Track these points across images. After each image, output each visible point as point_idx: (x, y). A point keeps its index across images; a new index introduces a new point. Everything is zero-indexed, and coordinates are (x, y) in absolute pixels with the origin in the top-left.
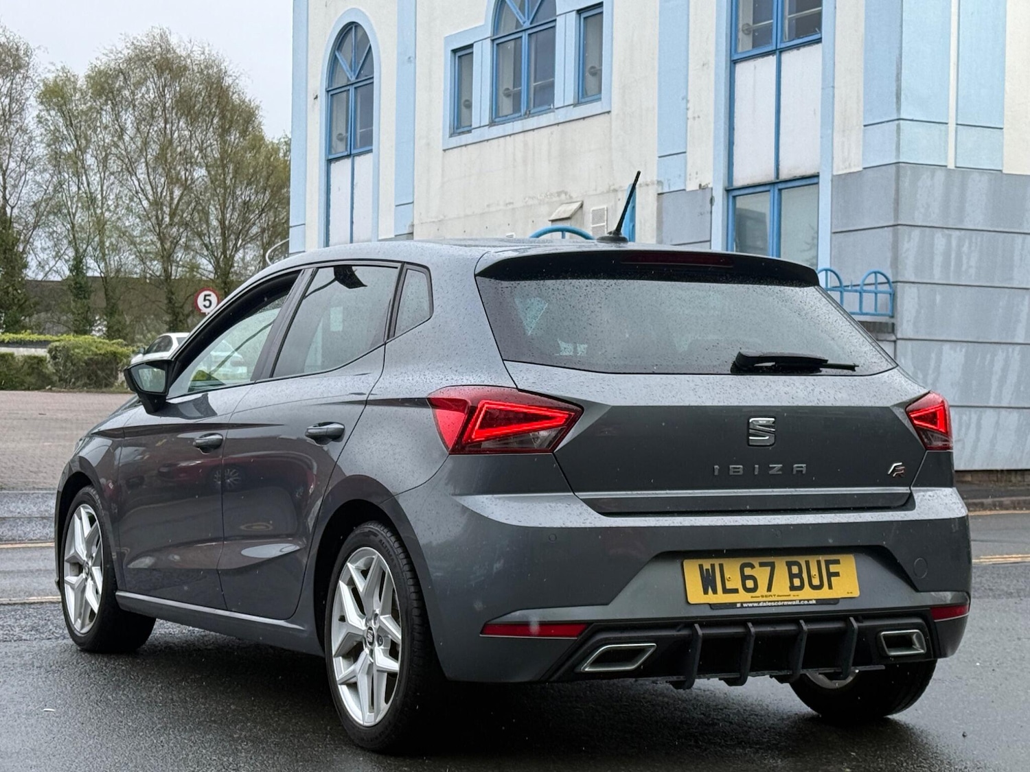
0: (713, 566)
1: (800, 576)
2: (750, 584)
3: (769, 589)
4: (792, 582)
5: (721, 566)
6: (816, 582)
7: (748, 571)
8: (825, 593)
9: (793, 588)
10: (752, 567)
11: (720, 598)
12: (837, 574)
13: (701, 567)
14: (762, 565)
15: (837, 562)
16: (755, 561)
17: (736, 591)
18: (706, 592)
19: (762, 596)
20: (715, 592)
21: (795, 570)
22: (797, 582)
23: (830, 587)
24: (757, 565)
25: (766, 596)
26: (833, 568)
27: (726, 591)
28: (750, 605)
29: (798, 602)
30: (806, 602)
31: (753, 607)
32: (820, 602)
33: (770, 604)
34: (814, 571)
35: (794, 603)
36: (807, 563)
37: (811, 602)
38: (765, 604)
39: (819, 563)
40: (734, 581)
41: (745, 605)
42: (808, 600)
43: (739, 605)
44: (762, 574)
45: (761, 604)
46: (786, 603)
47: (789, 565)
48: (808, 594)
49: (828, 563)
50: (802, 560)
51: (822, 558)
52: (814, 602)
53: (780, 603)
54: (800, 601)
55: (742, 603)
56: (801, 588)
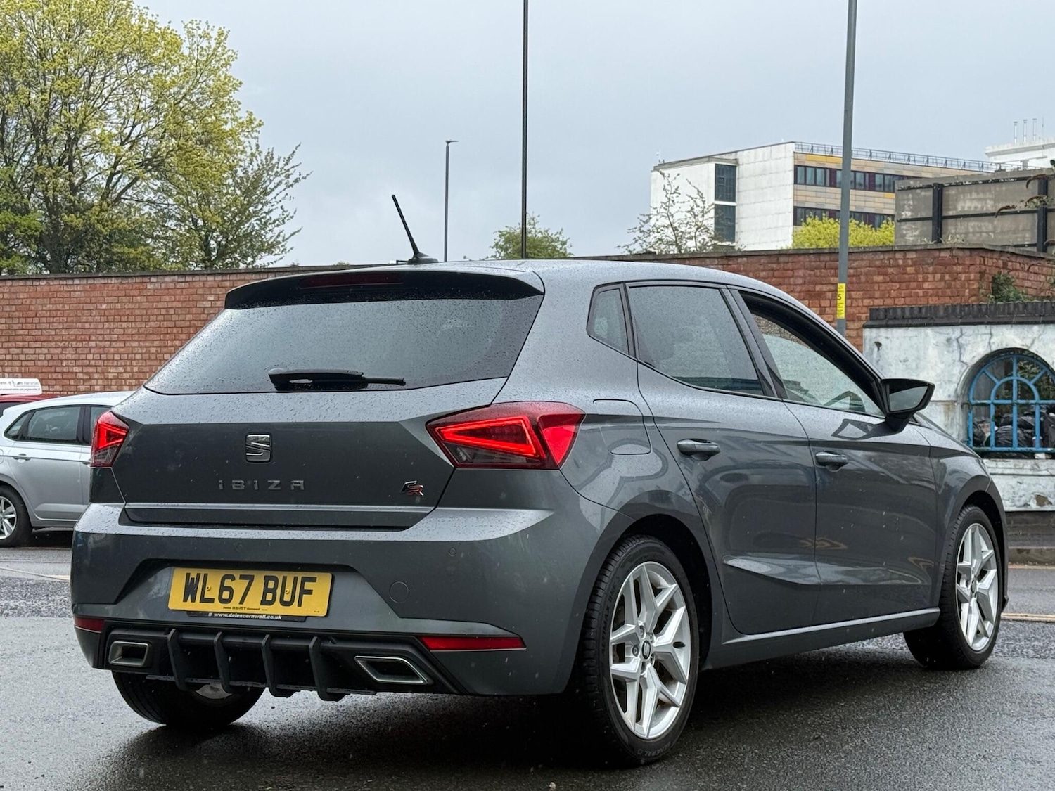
0: (198, 575)
1: (273, 591)
2: (226, 595)
3: (242, 602)
4: (264, 596)
5: (206, 576)
6: (287, 598)
7: (228, 583)
8: (293, 610)
9: (264, 602)
10: (233, 578)
11: (198, 606)
12: (310, 592)
13: (188, 575)
14: (242, 577)
15: (314, 580)
16: (237, 574)
17: (211, 601)
18: (185, 600)
19: (234, 608)
20: (193, 600)
21: (271, 584)
22: (269, 597)
23: (300, 604)
24: (237, 577)
25: (237, 608)
26: (308, 586)
27: (203, 600)
28: (220, 615)
29: (264, 617)
30: (272, 617)
31: (223, 617)
32: (286, 618)
33: (238, 616)
34: (289, 588)
35: (261, 617)
36: (285, 579)
37: (276, 618)
38: (234, 616)
39: (296, 579)
40: (212, 592)
41: (216, 615)
42: (274, 616)
43: (210, 615)
44: (239, 586)
45: (230, 615)
46: (253, 616)
47: (267, 579)
48: (277, 609)
49: (304, 580)
50: (280, 575)
51: (300, 575)
52: (280, 618)
53: (247, 616)
54: (267, 615)
55: (214, 613)
56: (271, 603)
